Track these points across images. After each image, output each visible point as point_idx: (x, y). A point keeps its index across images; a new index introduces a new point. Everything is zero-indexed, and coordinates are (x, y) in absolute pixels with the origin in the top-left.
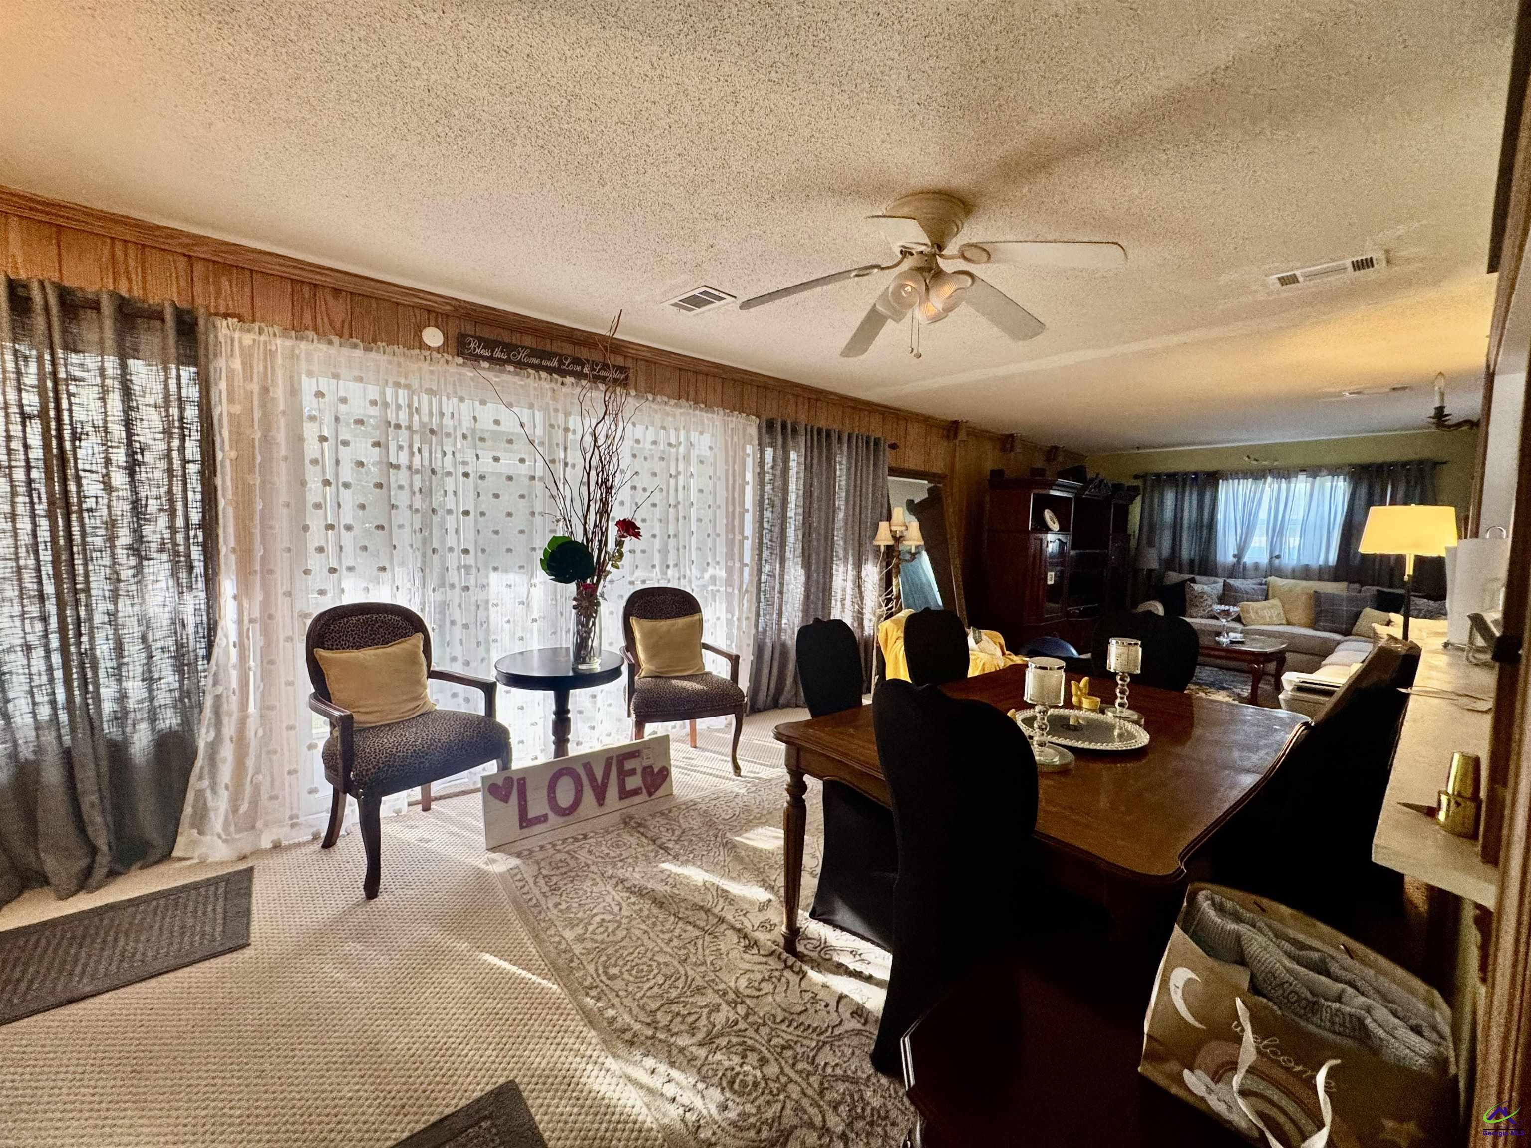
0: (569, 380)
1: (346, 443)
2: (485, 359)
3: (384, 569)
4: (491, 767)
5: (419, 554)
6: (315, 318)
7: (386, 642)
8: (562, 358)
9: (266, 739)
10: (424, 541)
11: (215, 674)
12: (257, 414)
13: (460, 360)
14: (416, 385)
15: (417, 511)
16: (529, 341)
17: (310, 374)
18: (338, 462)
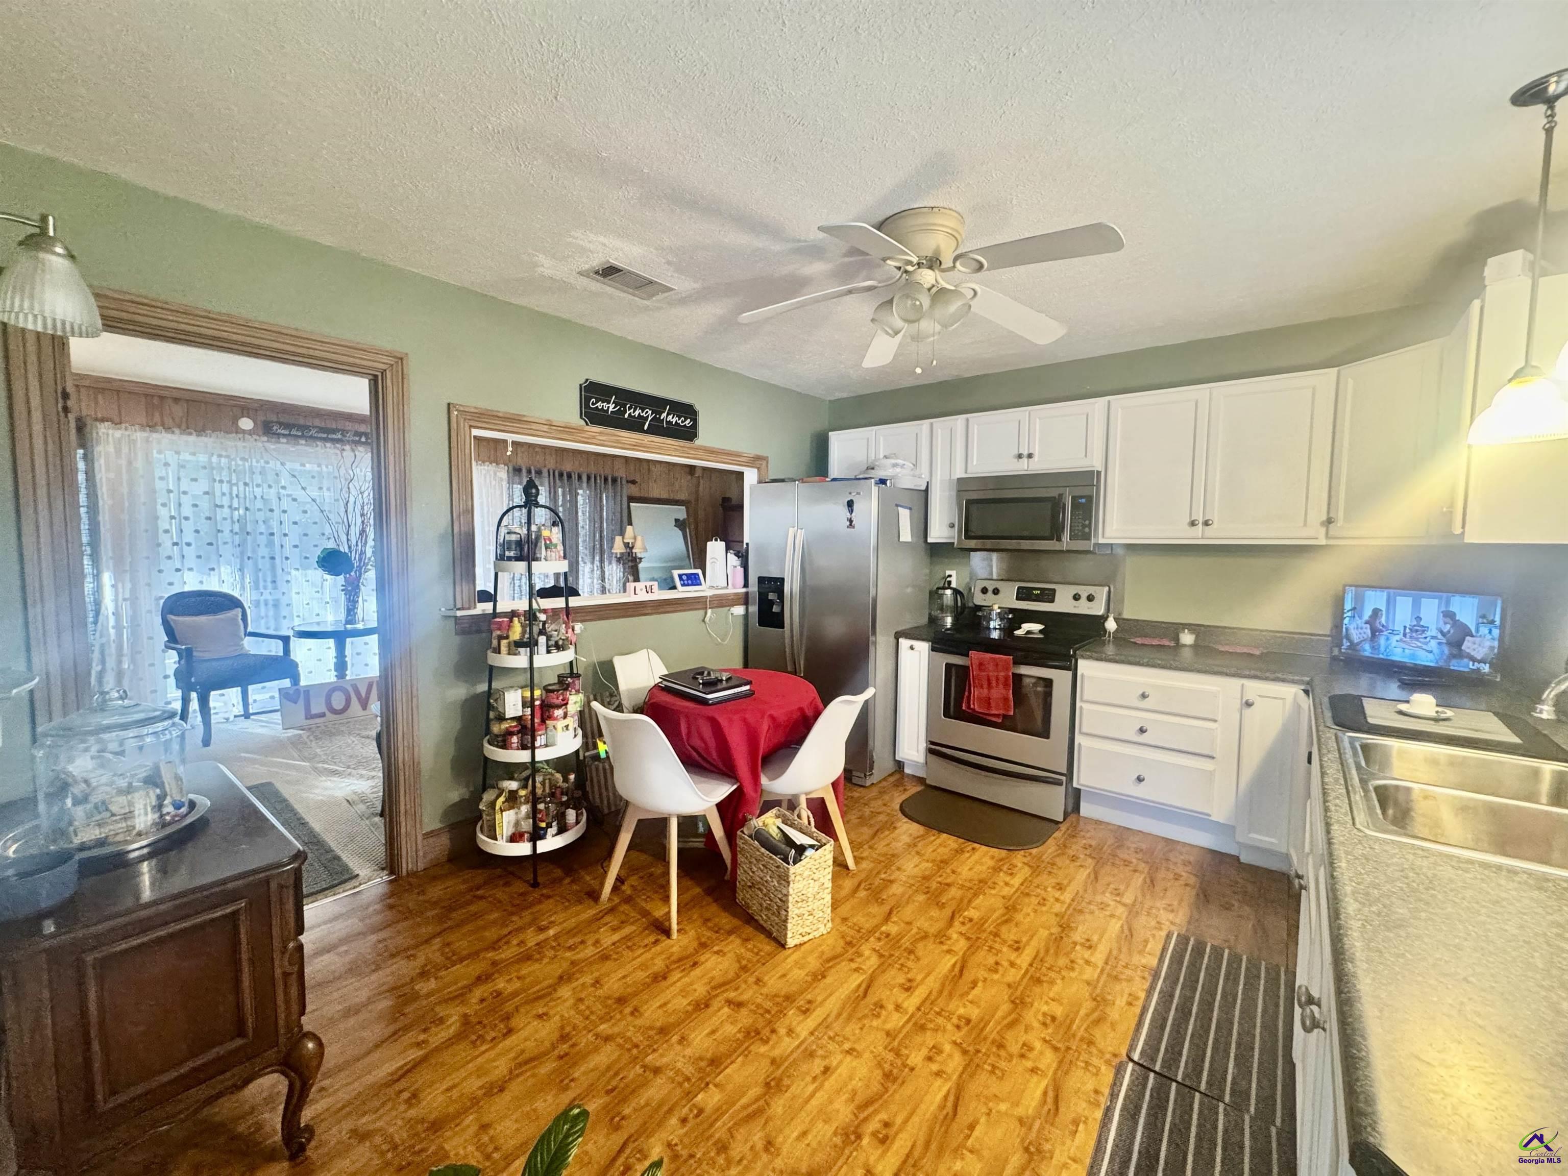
0: (348, 446)
2: (284, 436)
3: (213, 569)
4: (285, 683)
5: (238, 561)
6: (162, 418)
7: (214, 613)
8: (342, 432)
10: (242, 553)
11: (100, 635)
13: (266, 437)
14: (233, 455)
15: (236, 533)
16: (317, 422)
17: (160, 452)
18: (180, 505)
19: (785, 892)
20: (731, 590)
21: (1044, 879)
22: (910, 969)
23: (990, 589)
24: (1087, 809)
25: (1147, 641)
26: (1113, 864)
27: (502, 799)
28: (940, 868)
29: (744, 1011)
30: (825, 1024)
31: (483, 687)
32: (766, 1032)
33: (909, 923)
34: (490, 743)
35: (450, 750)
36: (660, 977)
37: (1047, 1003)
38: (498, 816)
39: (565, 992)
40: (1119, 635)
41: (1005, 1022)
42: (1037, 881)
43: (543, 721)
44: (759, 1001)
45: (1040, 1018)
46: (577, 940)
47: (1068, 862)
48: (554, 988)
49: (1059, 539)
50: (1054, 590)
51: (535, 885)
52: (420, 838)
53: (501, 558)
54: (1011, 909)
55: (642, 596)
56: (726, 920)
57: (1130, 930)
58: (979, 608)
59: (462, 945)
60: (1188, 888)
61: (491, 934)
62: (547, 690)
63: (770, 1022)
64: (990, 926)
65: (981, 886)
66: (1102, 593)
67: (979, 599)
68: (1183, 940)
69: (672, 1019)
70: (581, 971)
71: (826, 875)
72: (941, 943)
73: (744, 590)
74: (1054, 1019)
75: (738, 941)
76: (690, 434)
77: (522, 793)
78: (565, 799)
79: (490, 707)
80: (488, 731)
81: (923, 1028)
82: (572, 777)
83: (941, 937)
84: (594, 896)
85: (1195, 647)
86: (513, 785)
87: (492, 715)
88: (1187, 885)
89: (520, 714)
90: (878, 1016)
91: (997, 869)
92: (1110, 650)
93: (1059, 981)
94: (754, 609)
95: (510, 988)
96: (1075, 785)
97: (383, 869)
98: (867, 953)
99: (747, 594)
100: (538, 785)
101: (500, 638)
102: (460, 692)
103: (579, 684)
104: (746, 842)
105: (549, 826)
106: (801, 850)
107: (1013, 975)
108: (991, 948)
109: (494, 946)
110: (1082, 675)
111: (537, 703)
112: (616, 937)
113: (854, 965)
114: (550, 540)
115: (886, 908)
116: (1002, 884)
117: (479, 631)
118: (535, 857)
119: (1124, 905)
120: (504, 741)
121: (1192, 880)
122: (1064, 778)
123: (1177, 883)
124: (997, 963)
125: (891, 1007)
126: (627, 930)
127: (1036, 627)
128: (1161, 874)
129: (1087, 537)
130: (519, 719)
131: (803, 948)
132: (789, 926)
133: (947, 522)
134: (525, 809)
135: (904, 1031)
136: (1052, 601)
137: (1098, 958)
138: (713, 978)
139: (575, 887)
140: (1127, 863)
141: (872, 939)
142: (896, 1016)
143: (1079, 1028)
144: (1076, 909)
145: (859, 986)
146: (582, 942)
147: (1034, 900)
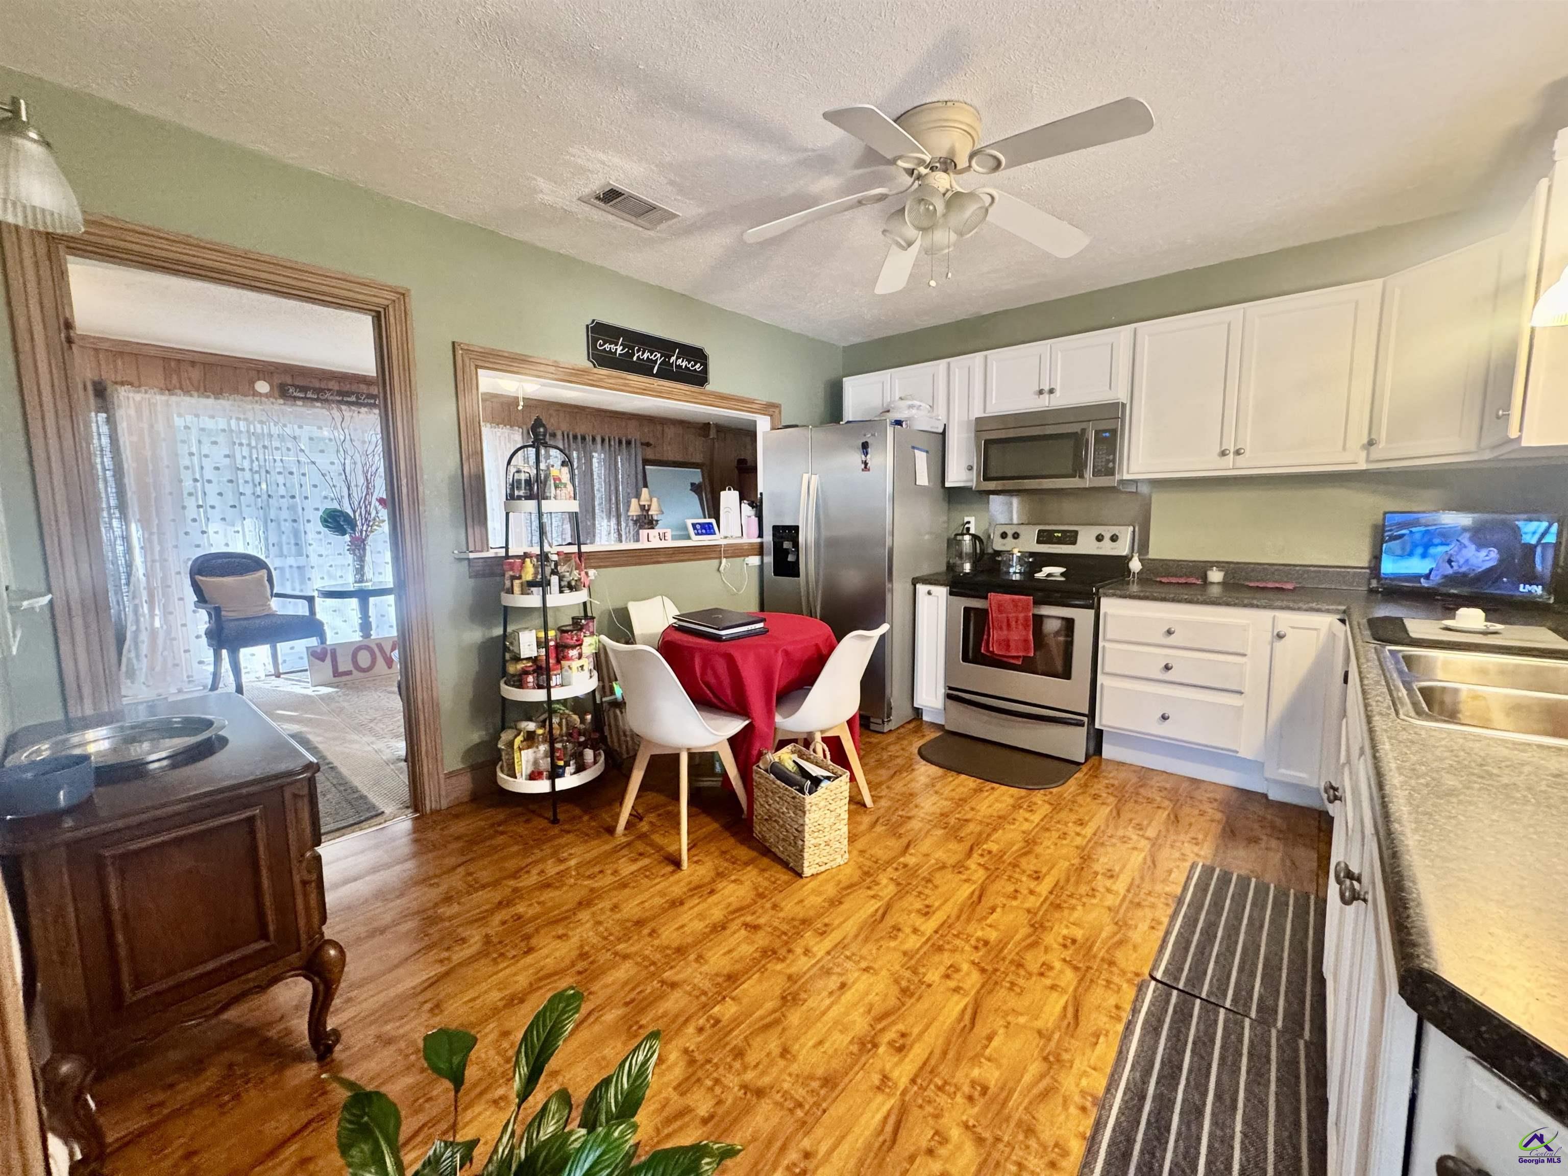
1: (206, 456)
2: (300, 399)
3: (237, 532)
4: (313, 642)
5: (262, 523)
6: (180, 382)
7: (241, 574)
8: (358, 395)
12: (147, 440)
13: (282, 401)
14: (251, 419)
16: (332, 385)
17: (181, 416)
19: (801, 822)
20: (745, 540)
21: (1063, 815)
22: (927, 896)
23: (1010, 533)
24: (1109, 751)
25: (1174, 580)
26: (1136, 802)
27: (520, 738)
28: (958, 806)
29: (761, 934)
30: (841, 945)
31: (499, 631)
32: (782, 952)
33: (927, 855)
34: (506, 683)
35: (468, 693)
36: (676, 903)
37: (1067, 927)
38: (516, 755)
39: (584, 915)
40: (1144, 576)
41: (1024, 944)
42: (1057, 817)
43: (558, 662)
44: (775, 924)
45: (1061, 940)
46: (597, 869)
47: (1089, 799)
48: (574, 911)
49: (1082, 476)
50: (1076, 532)
51: (555, 821)
52: (442, 776)
53: (511, 497)
54: (1030, 844)
55: (656, 543)
56: (743, 852)
57: (1154, 862)
58: (998, 553)
59: (485, 876)
60: (1214, 824)
61: (511, 865)
62: (562, 631)
63: (786, 943)
64: (1008, 858)
65: (1001, 821)
66: (1126, 534)
67: (998, 545)
68: (1208, 871)
69: (690, 940)
70: (600, 897)
71: (843, 807)
72: (960, 872)
73: (759, 540)
74: (1074, 941)
75: (755, 872)
76: (700, 379)
77: (540, 731)
78: (582, 739)
79: (506, 649)
80: (504, 673)
81: (940, 949)
82: (589, 717)
83: (959, 867)
84: (611, 830)
85: (1224, 584)
86: (531, 726)
87: (508, 656)
88: (1212, 821)
89: (534, 654)
90: (895, 938)
91: (1016, 807)
92: (1135, 588)
93: (1079, 908)
94: (769, 559)
95: (531, 912)
96: (1097, 726)
97: (407, 807)
98: (884, 881)
99: (761, 544)
100: (555, 726)
101: (513, 578)
102: (475, 635)
103: (594, 626)
104: (762, 776)
105: (567, 764)
106: (816, 782)
107: (1032, 902)
108: (1010, 877)
109: (515, 875)
110: (1105, 614)
111: (552, 643)
112: (634, 867)
113: (871, 893)
114: (560, 480)
115: (904, 841)
116: (1021, 819)
117: (492, 574)
118: (554, 796)
119: (1148, 839)
120: (520, 681)
121: (1219, 816)
122: (1085, 719)
123: (1202, 819)
124: (1016, 891)
125: (908, 930)
126: (646, 861)
127: (1057, 570)
128: (1186, 810)
129: (1111, 473)
130: (535, 660)
131: (820, 878)
132: (806, 855)
133: (964, 465)
134: (543, 748)
135: (922, 952)
136: (1074, 542)
137: (1120, 886)
138: (729, 905)
139: (593, 824)
140: (1150, 801)
141: (890, 869)
142: (914, 937)
143: (1100, 949)
144: (1097, 841)
145: (877, 911)
146: (601, 872)
147: (1055, 835)
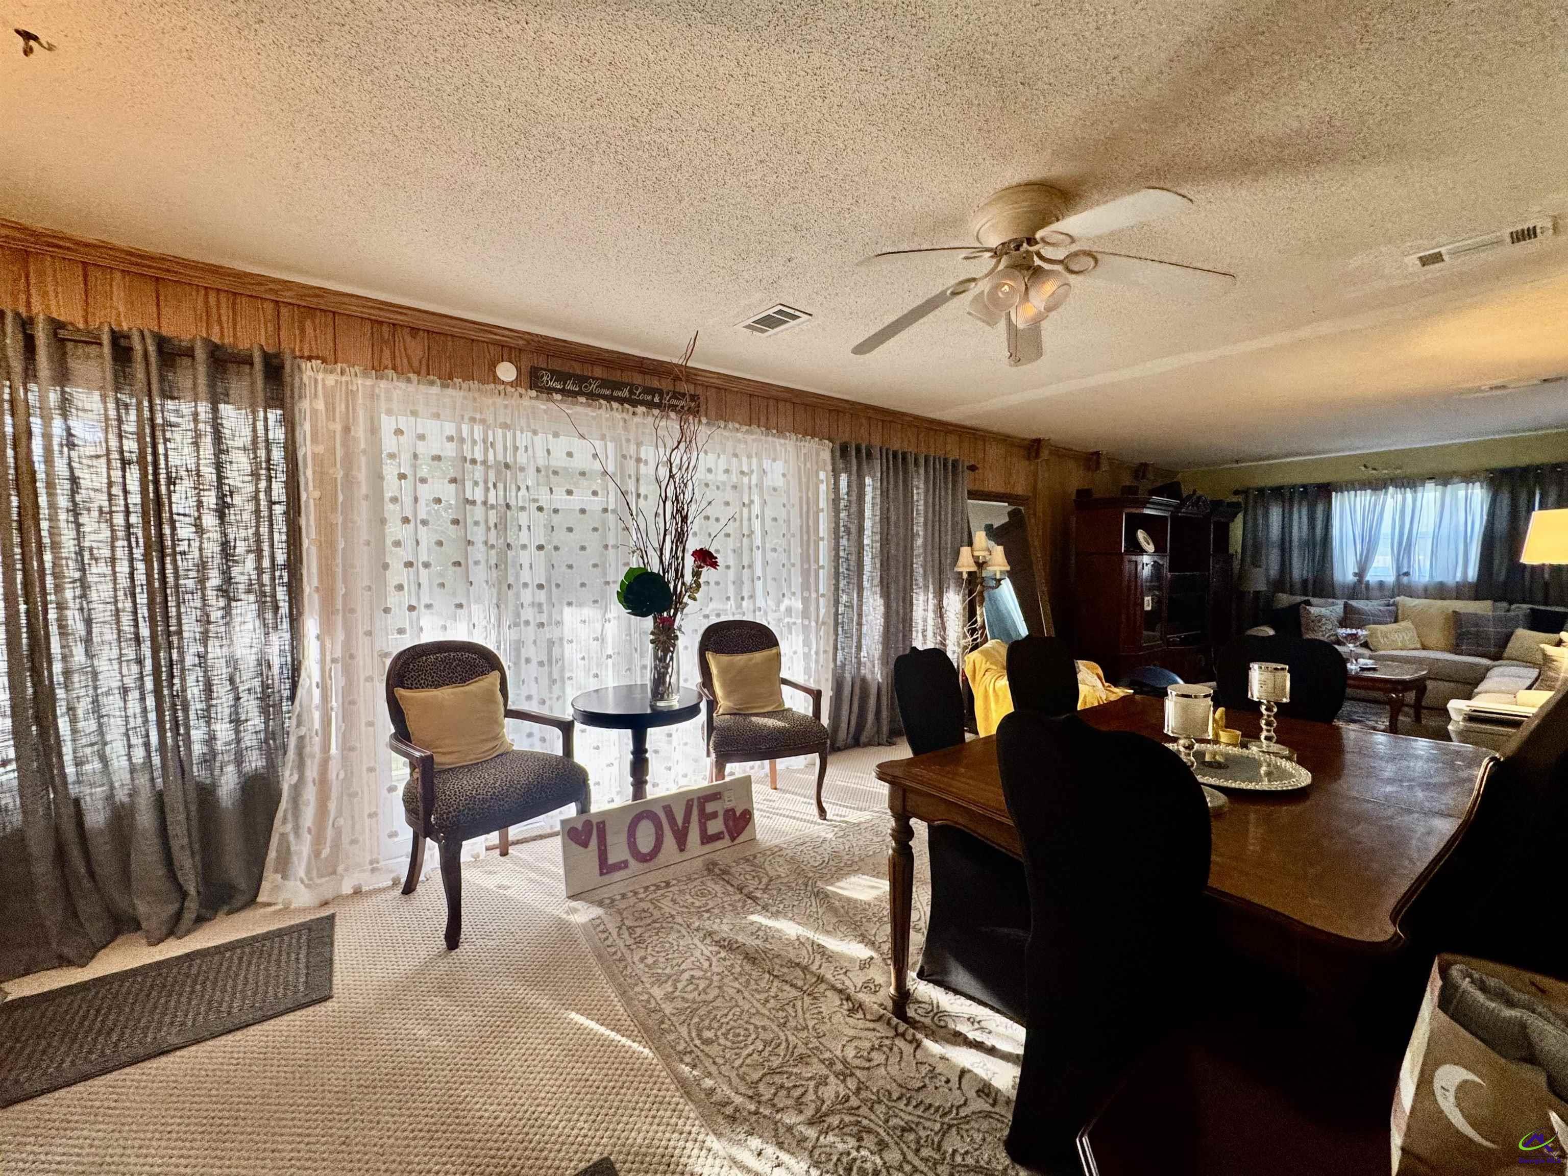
0: (641, 409)
1: (423, 481)
2: (558, 391)
3: (460, 606)
4: (570, 810)
5: (495, 591)
6: (394, 357)
7: (464, 681)
8: (632, 388)
9: (347, 781)
10: (500, 577)
11: (299, 716)
12: (339, 454)
13: (534, 393)
14: (490, 420)
15: (493, 546)
16: (598, 372)
17: (389, 412)
18: (416, 500)
